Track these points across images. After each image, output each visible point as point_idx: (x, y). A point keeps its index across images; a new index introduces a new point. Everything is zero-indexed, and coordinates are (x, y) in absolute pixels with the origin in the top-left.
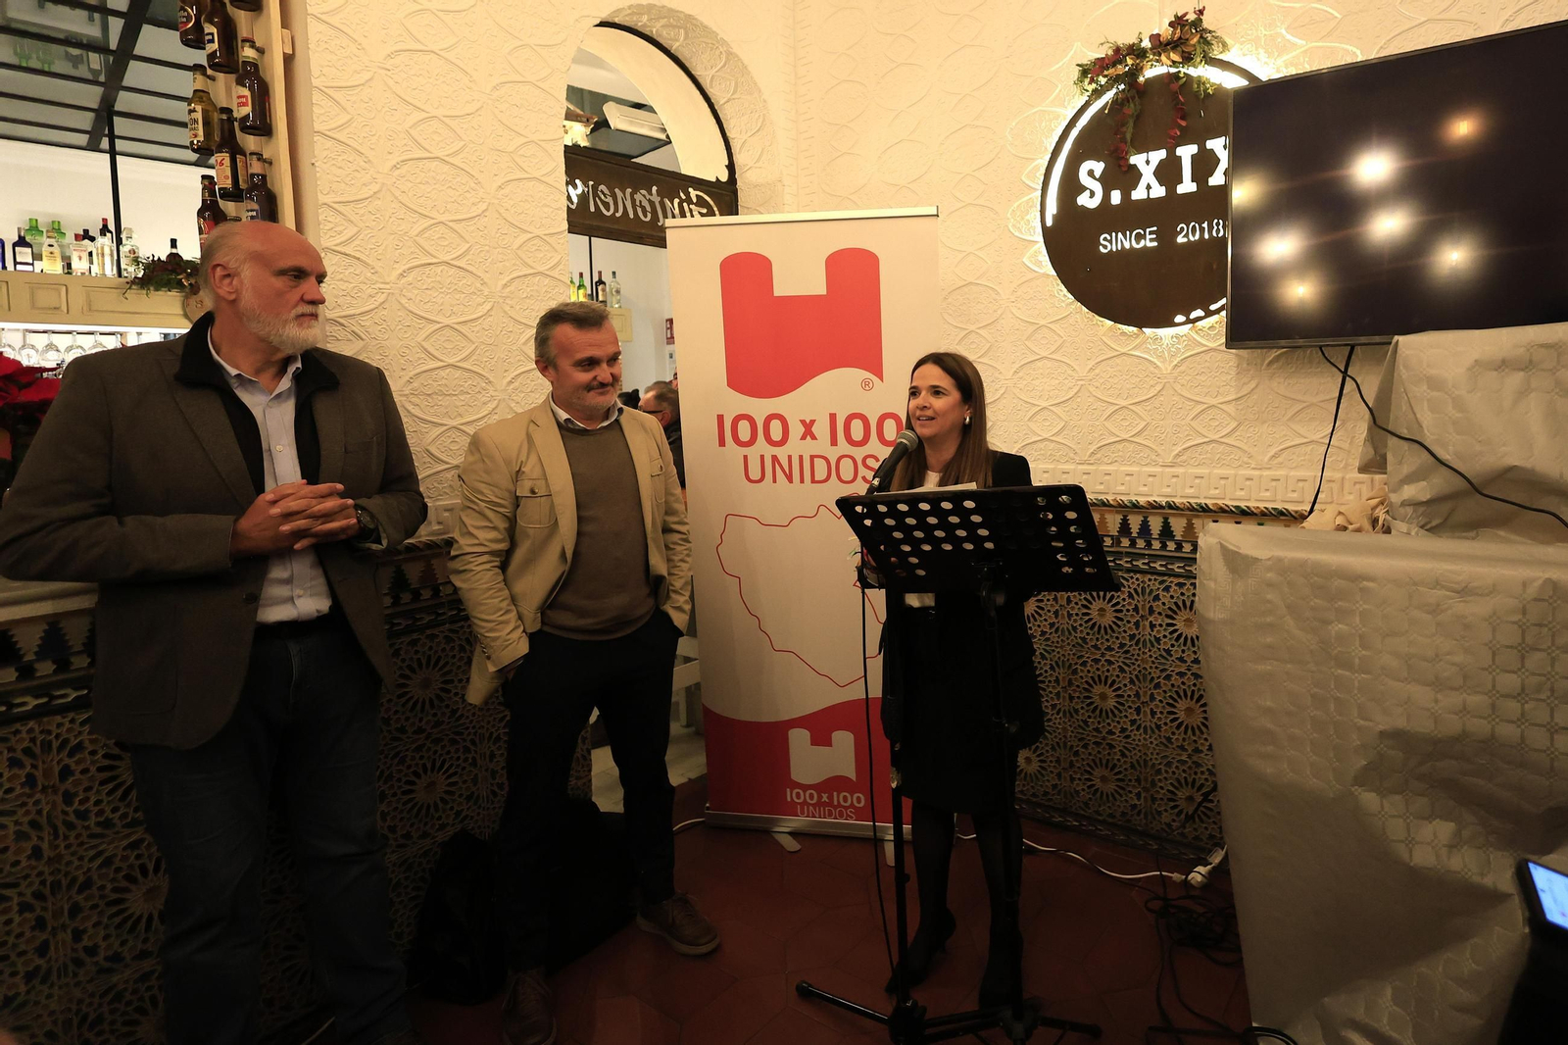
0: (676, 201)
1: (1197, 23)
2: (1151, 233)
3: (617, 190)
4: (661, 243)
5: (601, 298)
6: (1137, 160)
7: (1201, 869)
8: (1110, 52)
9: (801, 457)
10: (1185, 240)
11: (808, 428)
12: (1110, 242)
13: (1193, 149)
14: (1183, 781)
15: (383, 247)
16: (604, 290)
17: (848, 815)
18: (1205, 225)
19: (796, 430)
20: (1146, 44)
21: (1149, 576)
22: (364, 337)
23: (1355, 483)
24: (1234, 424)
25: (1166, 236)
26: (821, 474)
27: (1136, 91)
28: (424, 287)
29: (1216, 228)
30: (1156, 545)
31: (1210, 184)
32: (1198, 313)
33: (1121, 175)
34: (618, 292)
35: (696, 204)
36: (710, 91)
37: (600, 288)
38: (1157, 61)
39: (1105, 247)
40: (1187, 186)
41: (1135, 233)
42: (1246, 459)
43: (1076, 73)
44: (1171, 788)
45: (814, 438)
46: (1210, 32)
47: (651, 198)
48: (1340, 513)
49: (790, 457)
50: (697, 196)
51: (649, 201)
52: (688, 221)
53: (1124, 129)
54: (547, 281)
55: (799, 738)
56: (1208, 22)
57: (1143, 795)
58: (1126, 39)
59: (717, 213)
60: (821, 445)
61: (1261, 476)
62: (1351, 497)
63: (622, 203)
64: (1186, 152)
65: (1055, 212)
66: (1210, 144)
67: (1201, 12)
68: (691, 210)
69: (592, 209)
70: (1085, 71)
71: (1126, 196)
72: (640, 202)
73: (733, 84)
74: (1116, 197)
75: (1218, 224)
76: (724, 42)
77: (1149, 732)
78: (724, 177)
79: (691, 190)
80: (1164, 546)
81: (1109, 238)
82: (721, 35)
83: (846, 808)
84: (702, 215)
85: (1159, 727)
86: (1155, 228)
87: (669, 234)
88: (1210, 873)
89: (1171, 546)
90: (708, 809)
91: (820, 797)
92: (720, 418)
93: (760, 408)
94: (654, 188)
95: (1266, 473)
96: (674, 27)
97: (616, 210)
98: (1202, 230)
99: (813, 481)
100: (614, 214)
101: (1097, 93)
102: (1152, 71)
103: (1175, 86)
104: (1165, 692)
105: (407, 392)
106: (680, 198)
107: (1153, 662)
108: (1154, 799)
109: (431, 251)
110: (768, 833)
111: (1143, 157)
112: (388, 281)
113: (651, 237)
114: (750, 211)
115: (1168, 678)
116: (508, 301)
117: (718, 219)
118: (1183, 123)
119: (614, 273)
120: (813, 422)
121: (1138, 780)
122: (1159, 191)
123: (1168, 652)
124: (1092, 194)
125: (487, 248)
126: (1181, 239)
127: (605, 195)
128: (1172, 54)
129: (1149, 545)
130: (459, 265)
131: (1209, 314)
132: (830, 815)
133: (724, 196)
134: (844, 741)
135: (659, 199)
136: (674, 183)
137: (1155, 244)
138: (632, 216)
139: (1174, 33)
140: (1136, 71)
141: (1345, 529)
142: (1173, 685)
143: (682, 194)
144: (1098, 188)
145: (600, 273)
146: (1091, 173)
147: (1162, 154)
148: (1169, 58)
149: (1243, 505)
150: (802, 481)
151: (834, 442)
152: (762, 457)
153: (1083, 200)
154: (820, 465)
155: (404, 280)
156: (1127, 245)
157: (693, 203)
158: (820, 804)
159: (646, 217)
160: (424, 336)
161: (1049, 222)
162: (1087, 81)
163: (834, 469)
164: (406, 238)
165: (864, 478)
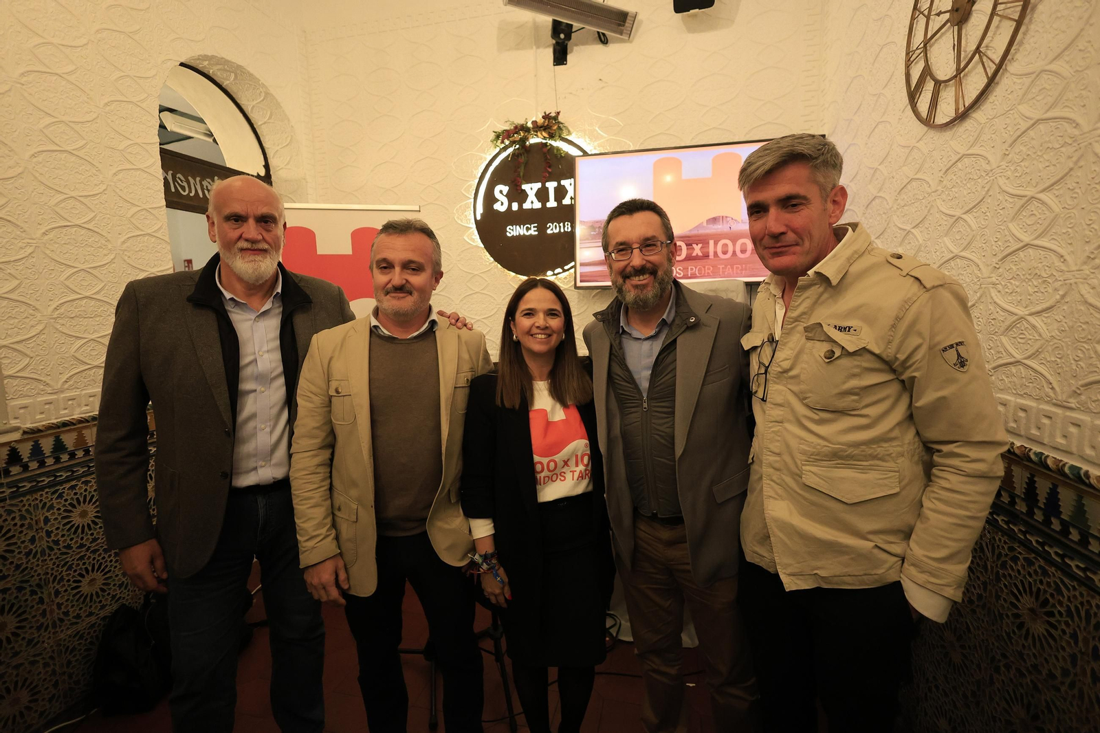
2: (534, 227)
3: (190, 178)
6: (524, 187)
8: (512, 127)
10: (552, 232)
12: (513, 230)
13: (554, 184)
18: (562, 224)
20: (530, 125)
25: (542, 229)
27: (525, 150)
28: (63, 242)
29: (566, 226)
31: (563, 203)
32: (559, 270)
33: (517, 195)
36: (251, 115)
38: (535, 135)
39: (510, 233)
40: (552, 204)
41: (525, 226)
43: (492, 136)
46: (563, 124)
53: (519, 170)
56: (561, 118)
58: (520, 120)
63: (194, 186)
64: (551, 185)
65: (482, 212)
66: (563, 182)
67: (558, 112)
69: (173, 190)
70: (498, 136)
71: (520, 206)
72: (207, 187)
73: (268, 113)
74: (515, 206)
75: (568, 225)
76: (263, 85)
78: (262, 172)
81: (512, 228)
82: (262, 81)
86: (536, 225)
96: (228, 71)
97: (190, 191)
98: (560, 227)
100: (189, 194)
101: (505, 149)
102: (533, 140)
103: (545, 150)
109: (66, 217)
111: (529, 185)
118: (550, 170)
122: (538, 205)
124: (502, 204)
126: (549, 231)
127: (181, 181)
128: (543, 132)
131: (564, 271)
137: (537, 233)
138: (201, 196)
139: (544, 122)
140: (523, 140)
144: (505, 201)
146: (501, 192)
147: (539, 185)
148: (542, 134)
153: (497, 206)
156: (522, 234)
161: (479, 218)
162: (499, 141)
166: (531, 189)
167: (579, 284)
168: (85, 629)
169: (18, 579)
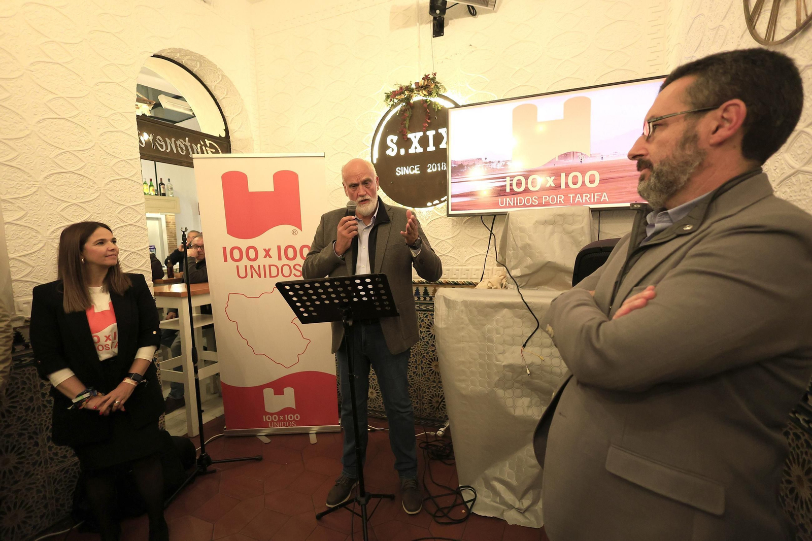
0: (199, 145)
1: (434, 79)
2: (417, 167)
3: (167, 139)
4: (191, 165)
5: (162, 192)
6: (410, 136)
7: (442, 429)
8: (399, 89)
9: (264, 266)
10: (431, 171)
11: (267, 253)
12: (401, 171)
13: (433, 132)
14: (435, 395)
15: (34, 163)
16: (164, 188)
17: (292, 424)
18: (439, 165)
19: (262, 254)
20: (413, 86)
21: (419, 312)
22: (25, 209)
23: (497, 270)
24: (451, 248)
25: (423, 169)
26: (274, 273)
27: (410, 107)
28: (60, 184)
29: (443, 166)
30: (422, 299)
31: (440, 147)
32: (436, 202)
33: (404, 142)
34: (171, 189)
35: (209, 147)
36: (214, 93)
37: (162, 187)
38: (418, 94)
39: (399, 173)
40: (431, 148)
41: (410, 167)
42: (456, 262)
43: (384, 96)
44: (430, 398)
45: (270, 257)
46: (439, 83)
47: (185, 143)
48: (489, 282)
49: (259, 266)
50: (209, 143)
51: (184, 145)
52: (205, 155)
53: (405, 122)
54: (130, 182)
55: (268, 393)
56: (438, 79)
57: (419, 402)
58: (405, 83)
59: (220, 152)
60: (274, 260)
61: (462, 269)
62: (496, 276)
63: (169, 145)
64: (431, 134)
65: (377, 157)
66: (440, 131)
67: (435, 74)
68: (207, 150)
69: (153, 148)
70: (388, 97)
71: (407, 151)
72: (180, 145)
73: (226, 90)
74: (402, 152)
75: (444, 165)
76: (220, 70)
77: (421, 376)
78: (223, 135)
79: (206, 140)
80: (425, 299)
81: (400, 169)
82: (218, 67)
83: (291, 421)
84: (213, 153)
85: (424, 374)
86: (419, 166)
87: (195, 161)
88: (445, 430)
89: (428, 299)
90: (225, 429)
91: (279, 418)
92: (224, 249)
93: (244, 243)
94: (187, 139)
95: (464, 267)
96: (195, 60)
97: (167, 148)
98: (437, 167)
99: (271, 276)
100: (166, 150)
101: (394, 106)
102: (417, 98)
103: (425, 105)
104: (427, 359)
105: (52, 237)
106: (201, 144)
107: (422, 347)
108: (423, 404)
109: (62, 166)
110: (255, 436)
111: (414, 134)
112: (38, 180)
113: (185, 162)
114: (237, 152)
115: (428, 353)
116: (108, 192)
117: (221, 155)
118: (429, 121)
119: (169, 179)
120: (269, 250)
121: (417, 397)
122: (420, 150)
123: (428, 342)
124: (393, 150)
125: (95, 165)
126: (429, 171)
127: (160, 141)
128: (424, 92)
129: (419, 298)
130: (79, 173)
131: (441, 202)
132: (284, 425)
133: (224, 144)
134: (289, 392)
135: (190, 144)
136: (197, 137)
137: (419, 172)
138: (175, 152)
139: (424, 83)
140: (408, 99)
141: (491, 288)
142: (430, 356)
143: (201, 142)
144: (395, 147)
145: (161, 179)
146: (392, 141)
147: (421, 134)
148: (423, 93)
149: (455, 281)
150: (265, 277)
151: (280, 259)
152: (246, 266)
153: (389, 153)
154: (274, 269)
155: (47, 180)
156: (408, 173)
157: (207, 147)
158: (279, 421)
159: (183, 152)
160: (61, 209)
161: (375, 162)
162: (389, 100)
163: (280, 271)
164: (48, 159)
165: (294, 275)
166: (415, 137)
167: (451, 212)
168: (70, 466)
169: (20, 428)
